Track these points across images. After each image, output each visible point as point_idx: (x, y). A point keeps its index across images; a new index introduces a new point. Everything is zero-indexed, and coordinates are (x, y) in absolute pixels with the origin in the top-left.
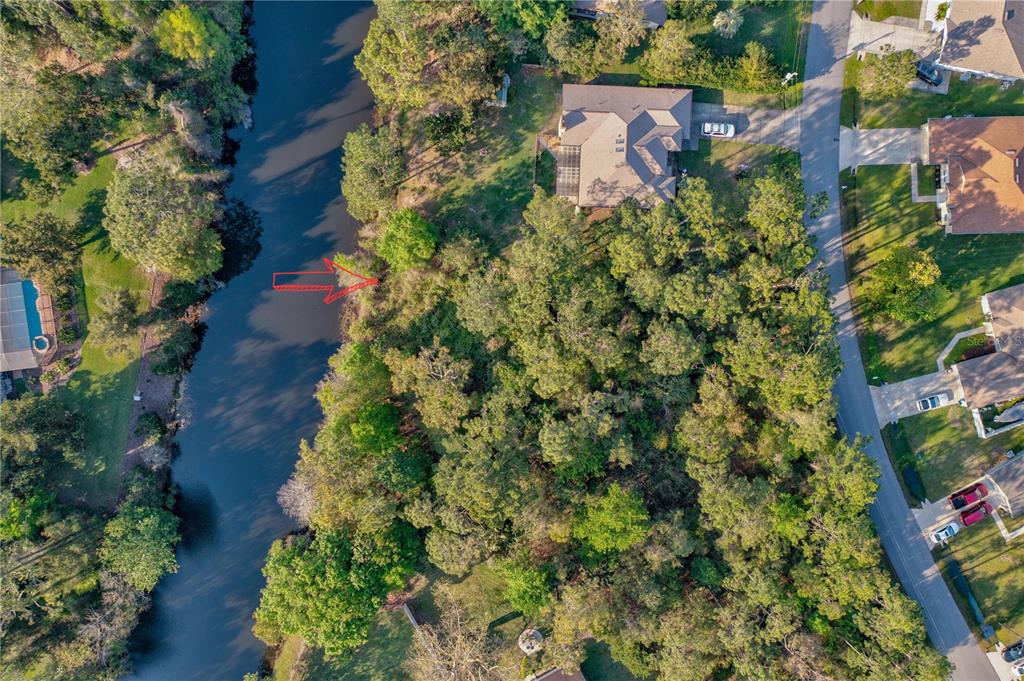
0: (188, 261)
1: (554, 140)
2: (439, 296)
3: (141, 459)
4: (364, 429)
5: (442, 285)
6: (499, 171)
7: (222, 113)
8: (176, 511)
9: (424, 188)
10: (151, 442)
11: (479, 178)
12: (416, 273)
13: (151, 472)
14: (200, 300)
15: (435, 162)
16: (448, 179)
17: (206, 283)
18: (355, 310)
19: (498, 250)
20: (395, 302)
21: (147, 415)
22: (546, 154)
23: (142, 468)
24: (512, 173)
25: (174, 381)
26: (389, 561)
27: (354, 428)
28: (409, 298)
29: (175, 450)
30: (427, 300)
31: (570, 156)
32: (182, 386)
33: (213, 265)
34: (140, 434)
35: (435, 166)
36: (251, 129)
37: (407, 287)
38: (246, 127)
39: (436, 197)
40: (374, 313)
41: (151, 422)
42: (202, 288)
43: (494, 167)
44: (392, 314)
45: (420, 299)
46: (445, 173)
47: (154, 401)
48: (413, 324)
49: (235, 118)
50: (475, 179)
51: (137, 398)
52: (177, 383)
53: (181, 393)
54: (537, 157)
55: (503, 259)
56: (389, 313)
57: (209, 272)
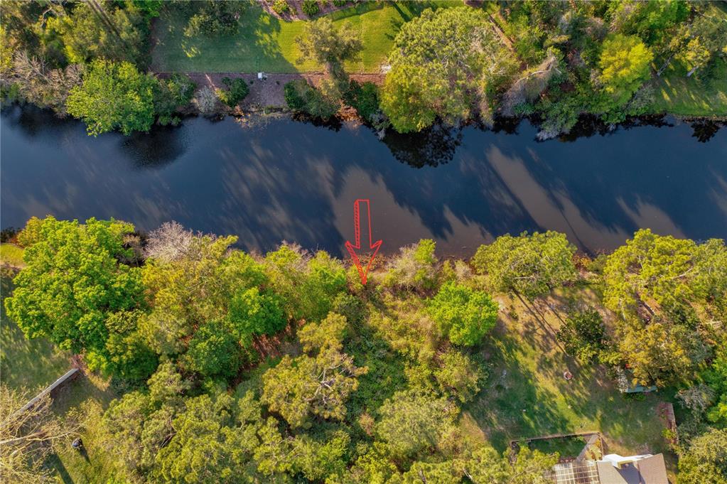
0: (400, 99)
1: (598, 452)
2: (408, 354)
3: (201, 87)
4: (253, 302)
5: (420, 355)
6: (551, 396)
7: (548, 110)
8: (156, 127)
9: (516, 319)
10: (219, 94)
11: (540, 376)
12: (429, 326)
13: (190, 98)
14: (364, 117)
15: (546, 326)
16: (531, 342)
17: (381, 121)
18: (378, 268)
19: (468, 409)
20: (394, 308)
21: (244, 86)
22: (580, 445)
23: (192, 90)
24: (552, 410)
25: (282, 106)
26: (112, 352)
27: (253, 292)
28: (400, 321)
29: (215, 117)
30: (402, 341)
31: (586, 475)
32: (277, 115)
33: (400, 124)
34: (225, 82)
35: (542, 326)
36: (537, 139)
37: (412, 317)
38: (538, 135)
39: (510, 333)
40: (378, 288)
41: (238, 91)
42: (375, 117)
43: (554, 390)
44: (381, 307)
45: (402, 333)
46: (538, 338)
47: (260, 91)
48: (374, 330)
49: (545, 123)
50: (538, 372)
51: (260, 75)
52: (280, 110)
53: (271, 115)
54: (576, 436)
55: (460, 416)
56: (382, 303)
57: (392, 121)
